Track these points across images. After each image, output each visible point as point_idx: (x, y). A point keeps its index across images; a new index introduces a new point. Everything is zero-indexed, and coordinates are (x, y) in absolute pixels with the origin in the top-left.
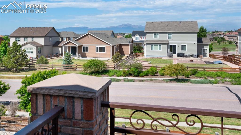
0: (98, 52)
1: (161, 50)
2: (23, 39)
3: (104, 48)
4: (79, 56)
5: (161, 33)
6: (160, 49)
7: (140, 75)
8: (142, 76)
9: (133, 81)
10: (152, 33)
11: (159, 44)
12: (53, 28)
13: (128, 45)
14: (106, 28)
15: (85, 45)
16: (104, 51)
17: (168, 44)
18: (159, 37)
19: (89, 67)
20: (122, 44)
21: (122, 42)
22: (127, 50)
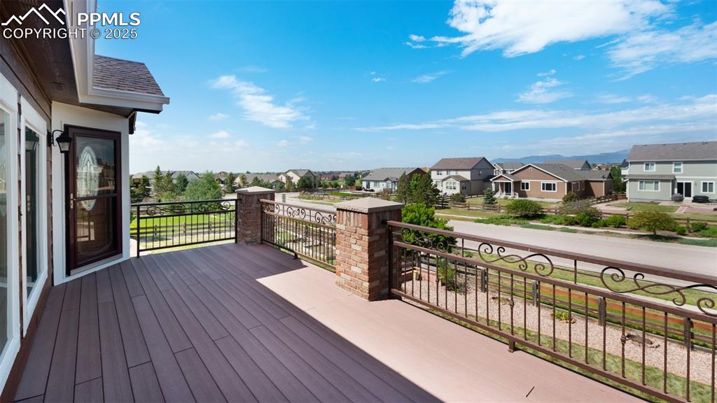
0: (545, 191)
1: (659, 190)
2: (446, 172)
3: (554, 185)
4: (515, 194)
5: (658, 163)
6: (656, 188)
7: (593, 224)
8: (596, 227)
9: (575, 231)
10: (642, 163)
11: (655, 180)
12: (484, 158)
13: (602, 182)
14: (595, 156)
15: (524, 181)
16: (554, 189)
17: (673, 181)
18: (654, 170)
19: (514, 209)
20: (589, 179)
21: (591, 178)
22: (599, 189)
